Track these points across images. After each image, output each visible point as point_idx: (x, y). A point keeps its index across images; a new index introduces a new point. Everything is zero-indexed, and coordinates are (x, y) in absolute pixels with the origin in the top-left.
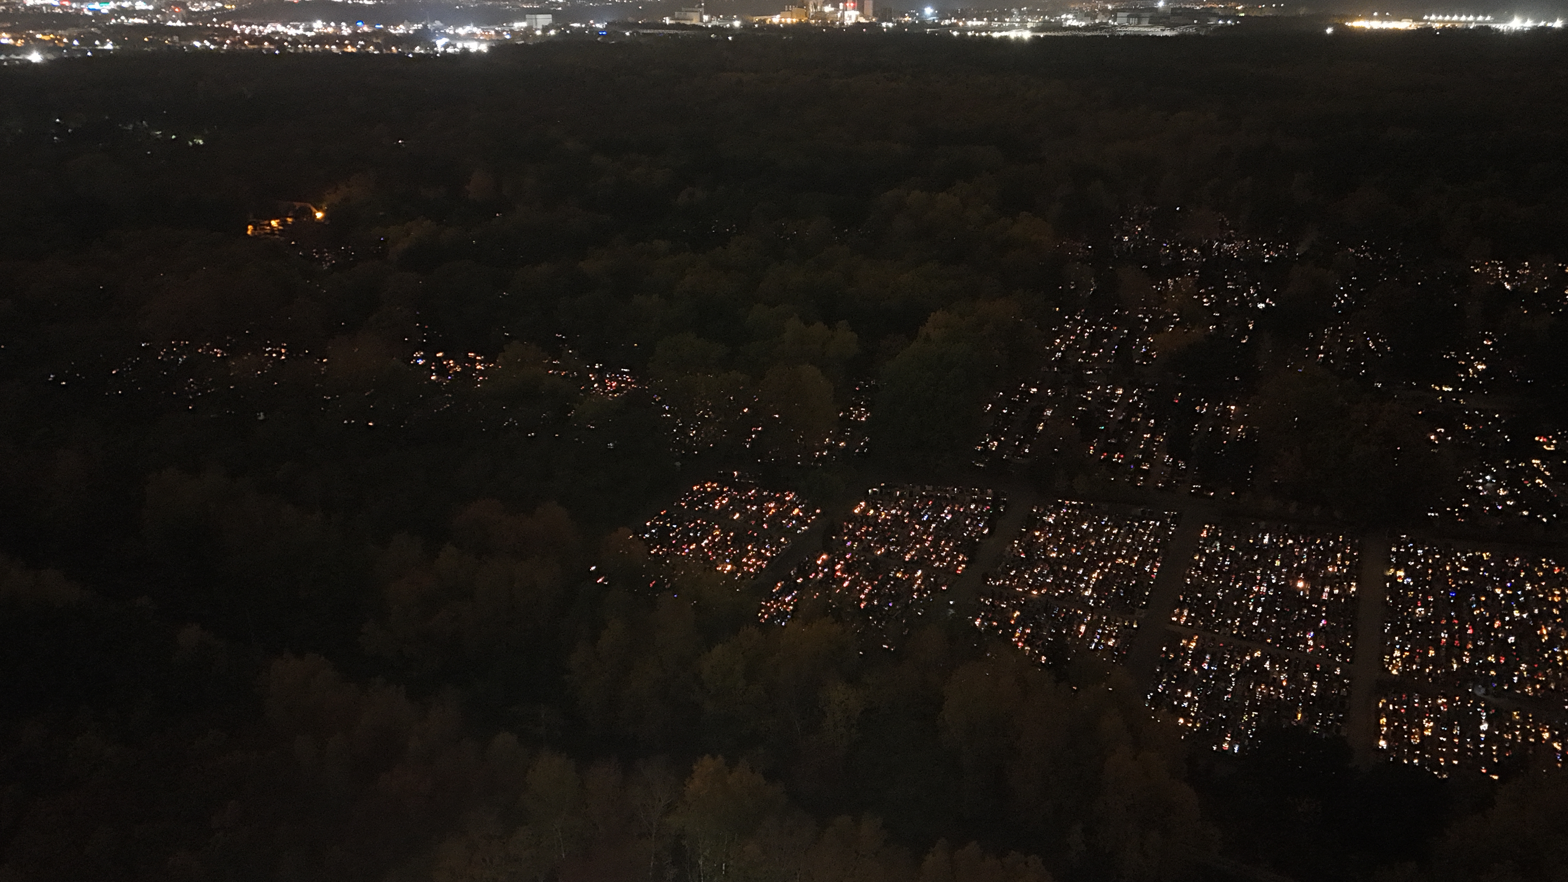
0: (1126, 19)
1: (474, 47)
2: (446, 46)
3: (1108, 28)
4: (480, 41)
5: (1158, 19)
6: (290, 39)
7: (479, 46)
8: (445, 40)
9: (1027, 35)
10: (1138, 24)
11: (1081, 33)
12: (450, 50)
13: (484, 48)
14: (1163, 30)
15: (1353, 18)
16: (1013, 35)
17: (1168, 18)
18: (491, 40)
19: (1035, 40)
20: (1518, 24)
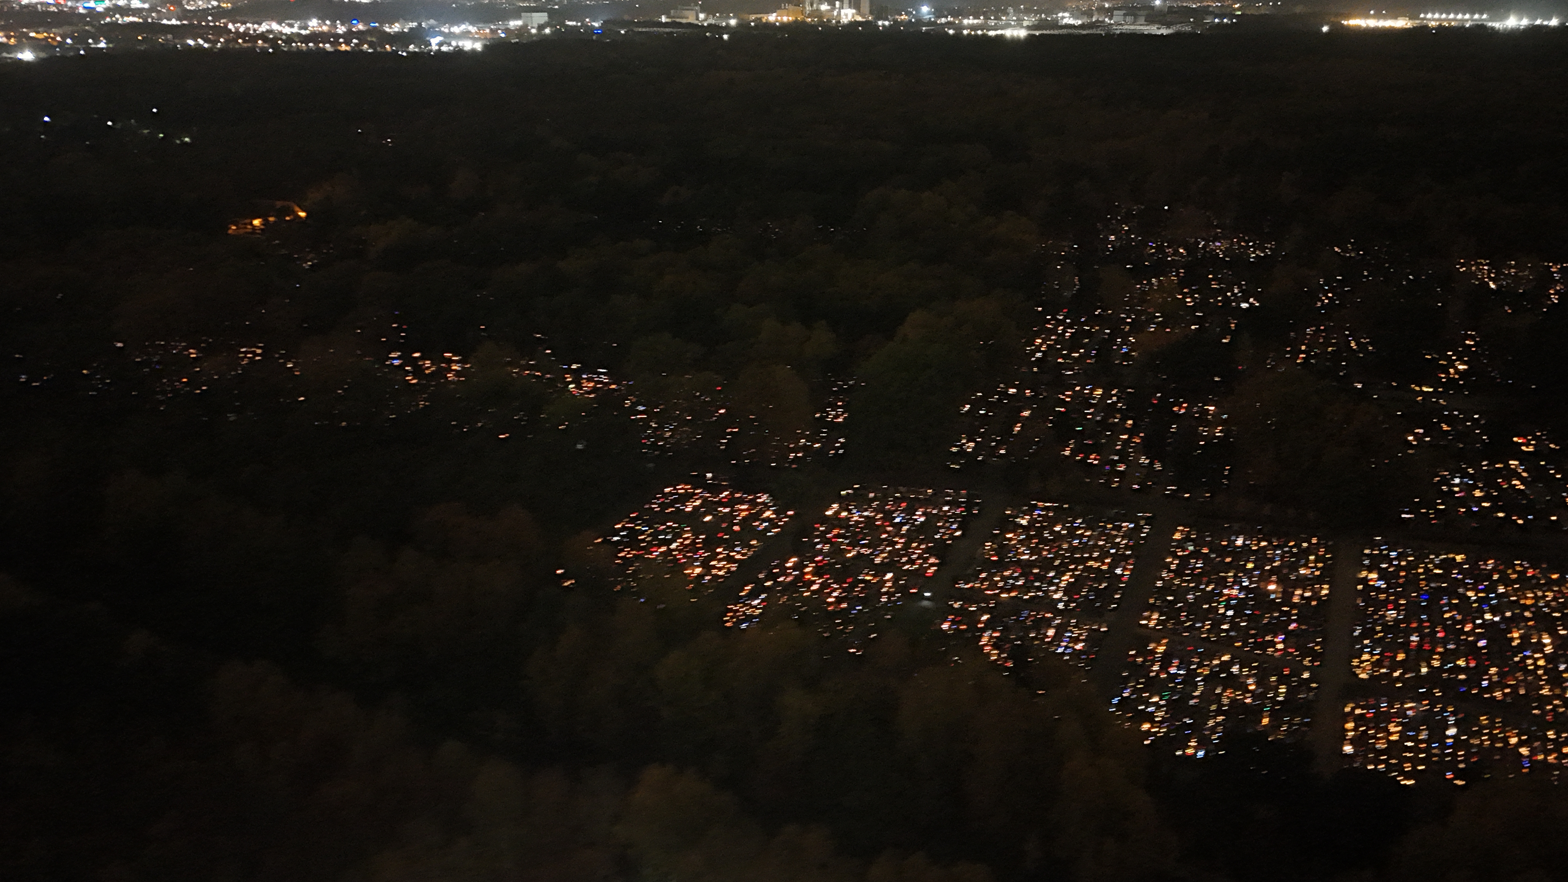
0: (1122, 17)
1: (468, 45)
2: (440, 44)
3: (1104, 26)
4: (475, 40)
5: (1154, 16)
6: (284, 37)
7: (473, 44)
8: (439, 39)
9: (1022, 33)
10: (1133, 24)
11: (1076, 31)
12: (444, 48)
13: (478, 46)
14: (1158, 28)
15: (1348, 17)
16: (1008, 33)
17: (1164, 15)
18: (486, 39)
19: (1031, 37)
20: (1513, 22)
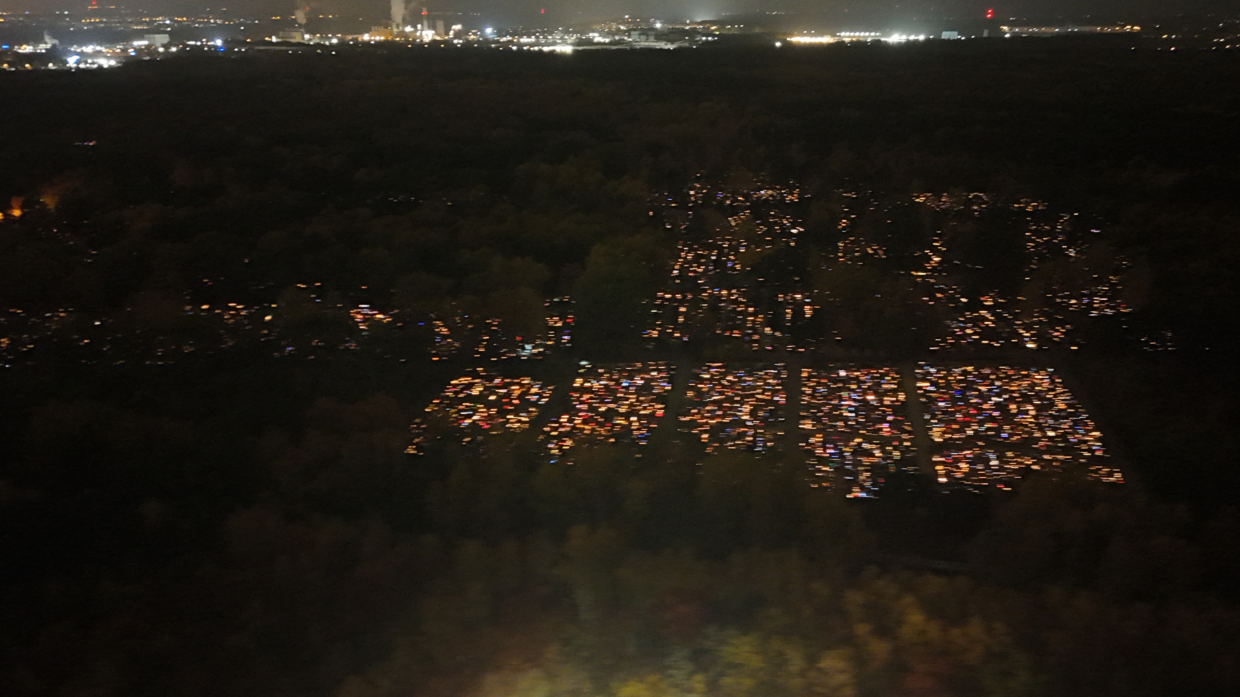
0: (637, 36)
2: (78, 62)
3: (627, 43)
4: (108, 58)
5: (660, 36)
7: (109, 62)
8: (76, 58)
10: (647, 41)
12: (82, 66)
13: (113, 63)
14: (666, 44)
15: (792, 35)
16: (559, 49)
17: (667, 35)
18: (119, 57)
19: (576, 52)
20: (896, 38)
